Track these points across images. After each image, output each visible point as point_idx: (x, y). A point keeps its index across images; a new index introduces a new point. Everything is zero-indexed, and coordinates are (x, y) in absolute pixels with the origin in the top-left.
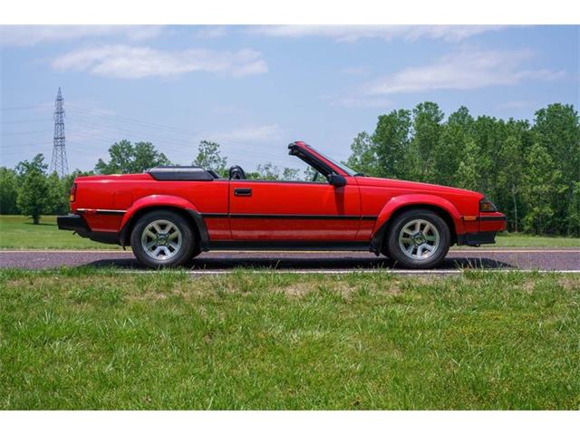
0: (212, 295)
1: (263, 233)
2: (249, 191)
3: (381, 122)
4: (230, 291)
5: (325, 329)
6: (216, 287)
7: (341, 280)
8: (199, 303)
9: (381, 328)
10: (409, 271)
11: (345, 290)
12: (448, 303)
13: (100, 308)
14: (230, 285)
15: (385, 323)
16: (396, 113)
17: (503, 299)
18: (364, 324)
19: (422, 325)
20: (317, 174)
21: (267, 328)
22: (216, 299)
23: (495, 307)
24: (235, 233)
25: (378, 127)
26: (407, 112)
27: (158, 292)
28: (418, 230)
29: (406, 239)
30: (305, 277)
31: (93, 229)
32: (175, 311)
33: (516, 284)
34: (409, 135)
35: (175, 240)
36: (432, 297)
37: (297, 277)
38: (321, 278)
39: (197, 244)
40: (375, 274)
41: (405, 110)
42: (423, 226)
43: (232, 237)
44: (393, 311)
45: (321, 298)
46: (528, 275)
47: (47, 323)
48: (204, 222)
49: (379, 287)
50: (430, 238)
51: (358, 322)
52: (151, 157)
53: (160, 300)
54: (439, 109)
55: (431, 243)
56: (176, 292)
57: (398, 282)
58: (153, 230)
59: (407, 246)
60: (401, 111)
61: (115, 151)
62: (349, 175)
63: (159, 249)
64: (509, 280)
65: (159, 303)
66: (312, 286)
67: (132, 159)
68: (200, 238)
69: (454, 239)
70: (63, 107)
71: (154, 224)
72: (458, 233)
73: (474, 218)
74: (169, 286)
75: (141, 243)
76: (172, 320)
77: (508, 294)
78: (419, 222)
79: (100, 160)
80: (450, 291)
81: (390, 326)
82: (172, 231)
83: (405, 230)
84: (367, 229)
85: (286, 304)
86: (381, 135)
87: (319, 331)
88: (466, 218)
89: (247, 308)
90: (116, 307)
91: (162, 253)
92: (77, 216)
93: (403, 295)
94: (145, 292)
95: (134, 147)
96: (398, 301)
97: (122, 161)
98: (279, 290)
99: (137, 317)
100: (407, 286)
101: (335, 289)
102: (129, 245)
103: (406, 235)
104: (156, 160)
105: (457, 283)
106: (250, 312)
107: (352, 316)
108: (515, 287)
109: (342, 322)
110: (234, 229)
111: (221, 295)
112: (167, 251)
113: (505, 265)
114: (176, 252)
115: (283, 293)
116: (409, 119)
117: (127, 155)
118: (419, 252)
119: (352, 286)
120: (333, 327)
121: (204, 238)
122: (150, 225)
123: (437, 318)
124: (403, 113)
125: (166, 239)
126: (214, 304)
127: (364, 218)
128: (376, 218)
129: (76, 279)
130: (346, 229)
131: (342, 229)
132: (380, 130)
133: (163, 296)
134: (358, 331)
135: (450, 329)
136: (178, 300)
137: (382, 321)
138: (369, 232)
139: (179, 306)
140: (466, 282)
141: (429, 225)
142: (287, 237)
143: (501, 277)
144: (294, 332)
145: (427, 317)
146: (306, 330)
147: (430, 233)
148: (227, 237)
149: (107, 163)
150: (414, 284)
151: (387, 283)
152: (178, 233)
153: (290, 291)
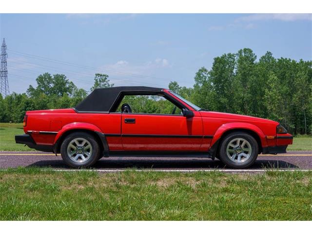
0: (112, 186)
1: (142, 146)
2: (134, 120)
3: (216, 62)
4: (123, 184)
5: (181, 208)
6: (114, 181)
7: (191, 176)
8: (105, 192)
9: (215, 208)
10: (233, 170)
11: (193, 183)
12: (255, 192)
13: (44, 195)
14: (123, 180)
15: (218, 205)
16: (225, 56)
17: (290, 189)
18: (205, 206)
19: (240, 206)
20: (175, 108)
21: (146, 208)
22: (115, 189)
23: (285, 195)
24: (125, 146)
25: (214, 65)
26: (233, 55)
27: (79, 184)
28: (238, 144)
29: (230, 150)
30: (169, 174)
31: (37, 143)
32: (91, 197)
33: (298, 179)
34: (234, 71)
35: (88, 150)
36: (246, 188)
37: (164, 174)
38: (178, 174)
39: (101, 152)
40: (211, 173)
41: (232, 54)
42: (241, 142)
43: (123, 148)
44: (223, 197)
45: (178, 188)
46: (306, 174)
47: (13, 204)
48: (106, 139)
49: (214, 181)
50: (246, 150)
51: (201, 204)
52: (64, 84)
53: (80, 189)
54: (253, 53)
55: (246, 153)
56: (90, 184)
57: (225, 178)
58: (74, 144)
59: (231, 154)
60: (229, 54)
61: (40, 80)
62: (196, 111)
63: (78, 156)
64: (294, 177)
65: (80, 192)
66: (173, 181)
67: (52, 85)
68: (103, 148)
69: (261, 150)
70: (6, 51)
71: (75, 140)
72: (263, 146)
73: (273, 137)
74: (86, 180)
75: (67, 153)
76: (89, 203)
77: (293, 186)
78: (239, 140)
79: (30, 86)
80: (257, 184)
81: (221, 207)
82: (86, 144)
83: (230, 144)
84: (206, 143)
85: (157, 192)
86: (216, 71)
87: (178, 210)
88: (268, 137)
89: (134, 195)
90: (55, 194)
91: (80, 158)
92: (28, 135)
93: (229, 187)
94: (71, 184)
95: (53, 77)
96: (226, 190)
97: (45, 87)
98: (153, 183)
99: (68, 201)
100: (231, 181)
101: (187, 183)
102: (59, 153)
103: (231, 148)
104: (67, 86)
105: (262, 179)
106: (136, 197)
107: (198, 200)
108: (298, 182)
109: (192, 204)
110: (124, 143)
111: (118, 186)
112: (83, 157)
113: (292, 166)
114: (88, 158)
115: (156, 185)
116: (234, 60)
117: (49, 83)
118: (239, 158)
119: (197, 180)
120: (186, 207)
121: (106, 149)
122: (73, 141)
123: (249, 202)
124: (230, 56)
125: (83, 150)
126: (114, 192)
127: (205, 137)
128: (212, 137)
129: (28, 176)
130: (194, 144)
131: (191, 144)
132: (215, 67)
133: (82, 187)
134: (201, 210)
135: (257, 209)
136: (92, 190)
137: (216, 204)
138: (208, 146)
139: (93, 194)
140: (267, 178)
141: (245, 141)
142: (157, 148)
143: (289, 175)
144: (162, 211)
145: (243, 202)
146: (170, 209)
147: (246, 146)
148: (120, 148)
149: (35, 88)
150: (235, 179)
151: (219, 179)
152: (90, 146)
153: (160, 183)
